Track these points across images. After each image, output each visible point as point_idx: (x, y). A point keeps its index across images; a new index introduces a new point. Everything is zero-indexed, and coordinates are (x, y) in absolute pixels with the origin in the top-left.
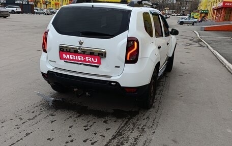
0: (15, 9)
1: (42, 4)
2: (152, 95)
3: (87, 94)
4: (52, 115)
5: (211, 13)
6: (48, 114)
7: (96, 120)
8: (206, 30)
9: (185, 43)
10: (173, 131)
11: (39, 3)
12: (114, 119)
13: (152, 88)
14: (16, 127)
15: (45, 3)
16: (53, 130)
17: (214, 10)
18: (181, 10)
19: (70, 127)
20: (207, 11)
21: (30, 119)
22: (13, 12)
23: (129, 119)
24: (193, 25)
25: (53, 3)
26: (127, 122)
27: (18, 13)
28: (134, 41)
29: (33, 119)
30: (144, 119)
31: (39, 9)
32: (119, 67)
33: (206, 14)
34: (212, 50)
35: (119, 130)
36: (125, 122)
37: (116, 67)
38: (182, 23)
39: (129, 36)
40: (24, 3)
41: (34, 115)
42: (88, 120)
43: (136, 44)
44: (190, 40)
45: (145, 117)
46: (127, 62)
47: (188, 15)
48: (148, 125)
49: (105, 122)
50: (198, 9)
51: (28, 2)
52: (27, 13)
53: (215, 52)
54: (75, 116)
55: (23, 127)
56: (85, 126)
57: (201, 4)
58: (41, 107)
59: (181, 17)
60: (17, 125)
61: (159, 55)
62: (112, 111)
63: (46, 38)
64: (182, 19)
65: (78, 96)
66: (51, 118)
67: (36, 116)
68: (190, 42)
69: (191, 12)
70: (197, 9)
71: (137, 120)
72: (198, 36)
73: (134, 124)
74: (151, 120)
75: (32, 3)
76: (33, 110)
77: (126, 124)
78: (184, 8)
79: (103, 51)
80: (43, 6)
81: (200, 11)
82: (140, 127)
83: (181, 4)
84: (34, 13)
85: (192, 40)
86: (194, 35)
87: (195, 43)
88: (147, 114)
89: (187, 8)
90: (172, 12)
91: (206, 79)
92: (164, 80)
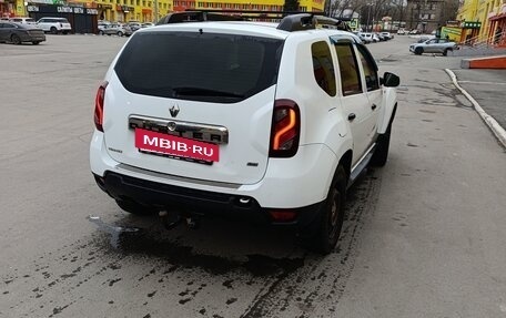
0: (57, 25)
1: (116, 13)
2: (333, 224)
3: (189, 221)
4: (114, 268)
5: (485, 27)
6: (105, 265)
7: (208, 279)
8: (473, 66)
9: (423, 98)
10: (375, 308)
11: (109, 11)
12: (247, 277)
13: (334, 209)
14: (35, 294)
15: (121, 10)
16: (112, 302)
17: (493, 21)
18: (419, 21)
19: (150, 295)
20: (478, 23)
21: (65, 276)
22: (53, 31)
23: (281, 278)
24: (445, 54)
25: (138, 9)
26: (275, 284)
27: (65, 32)
28: (288, 108)
29: (72, 276)
30: (313, 279)
31: (108, 23)
32: (256, 165)
33: (476, 30)
34: (484, 114)
35: (256, 304)
36: (270, 285)
37: (250, 164)
38: (419, 51)
39: (277, 98)
40: (77, 11)
41: (75, 266)
42: (191, 280)
43: (292, 114)
44: (436, 90)
45: (317, 273)
46: (273, 153)
47: (434, 32)
48: (320, 293)
49: (228, 284)
50: (458, 18)
51: (85, 9)
52: (82, 33)
53: (490, 119)
54: (163, 269)
55: (49, 294)
56: (182, 294)
57: (465, 7)
58: (92, 248)
59: (418, 36)
60: (37, 290)
61: (350, 136)
62: (246, 259)
63: (101, 101)
64: (421, 42)
65: (169, 228)
66: (111, 274)
67: (79, 269)
68: (436, 96)
69: (440, 24)
70: (454, 19)
71: (298, 281)
72: (455, 80)
73: (290, 291)
74: (329, 280)
75: (93, 12)
76: (73, 255)
77: (271, 289)
78: (426, 17)
79: (222, 129)
80: (117, 16)
81: (462, 24)
82: (304, 297)
83: (418, 8)
84: (98, 32)
85: (440, 92)
86: (445, 79)
87: (445, 98)
88: (321, 267)
89: (432, 16)
90: (400, 25)
91: (464, 183)
92: (367, 186)
